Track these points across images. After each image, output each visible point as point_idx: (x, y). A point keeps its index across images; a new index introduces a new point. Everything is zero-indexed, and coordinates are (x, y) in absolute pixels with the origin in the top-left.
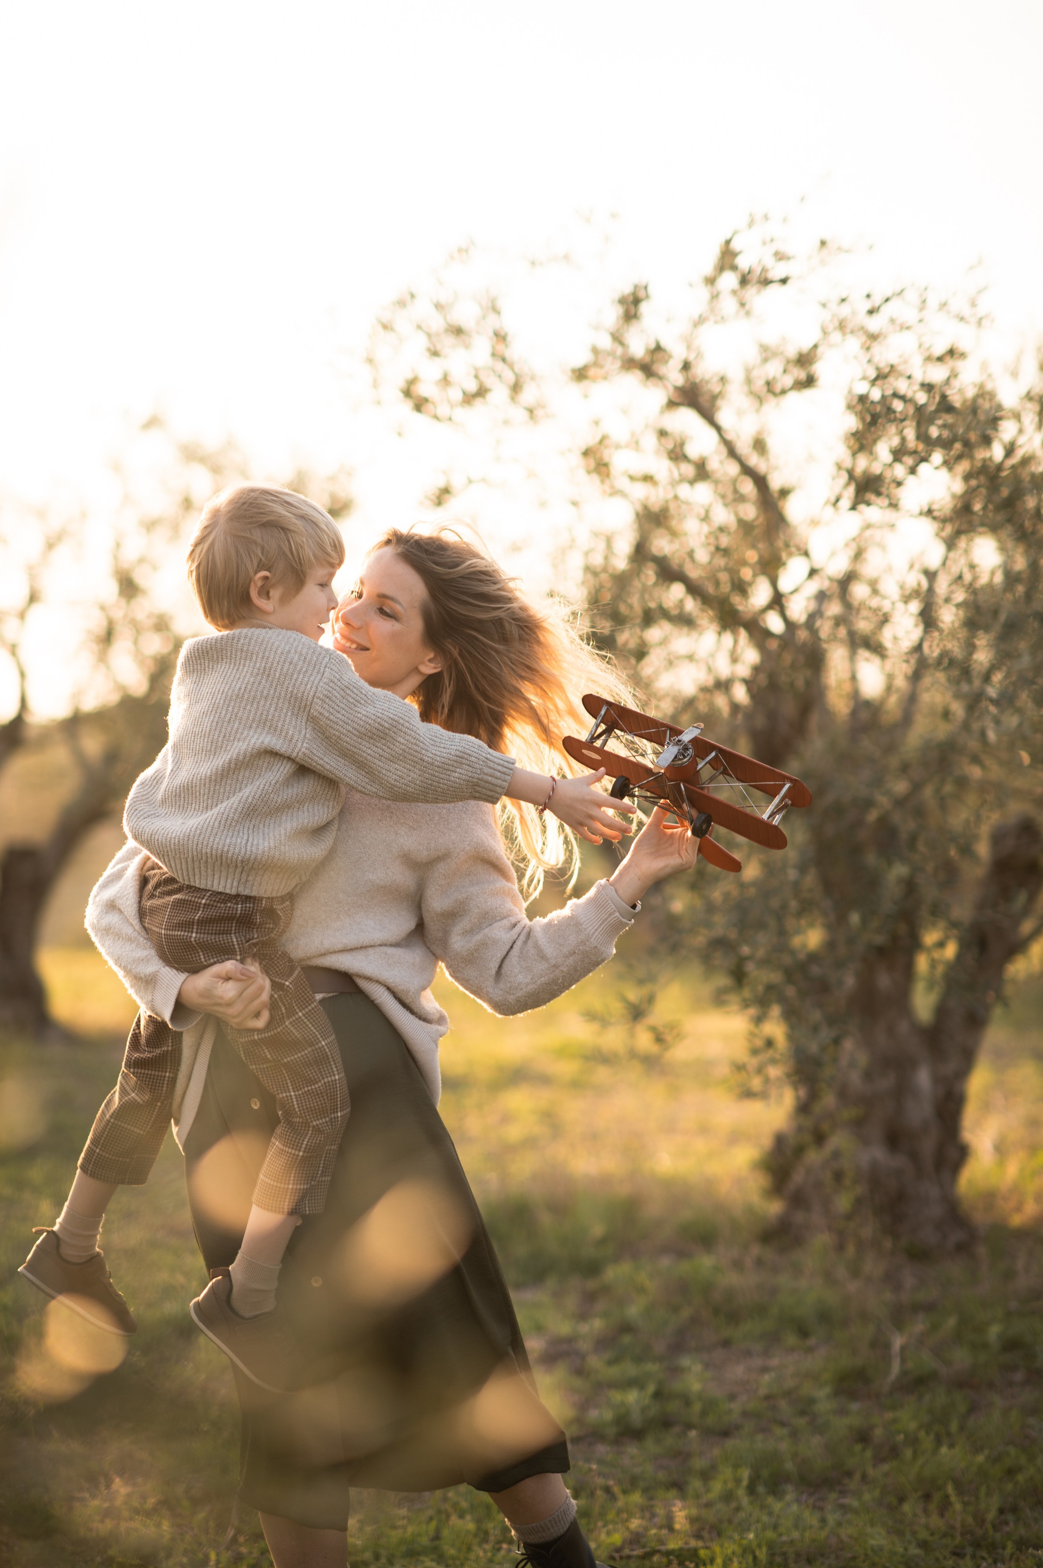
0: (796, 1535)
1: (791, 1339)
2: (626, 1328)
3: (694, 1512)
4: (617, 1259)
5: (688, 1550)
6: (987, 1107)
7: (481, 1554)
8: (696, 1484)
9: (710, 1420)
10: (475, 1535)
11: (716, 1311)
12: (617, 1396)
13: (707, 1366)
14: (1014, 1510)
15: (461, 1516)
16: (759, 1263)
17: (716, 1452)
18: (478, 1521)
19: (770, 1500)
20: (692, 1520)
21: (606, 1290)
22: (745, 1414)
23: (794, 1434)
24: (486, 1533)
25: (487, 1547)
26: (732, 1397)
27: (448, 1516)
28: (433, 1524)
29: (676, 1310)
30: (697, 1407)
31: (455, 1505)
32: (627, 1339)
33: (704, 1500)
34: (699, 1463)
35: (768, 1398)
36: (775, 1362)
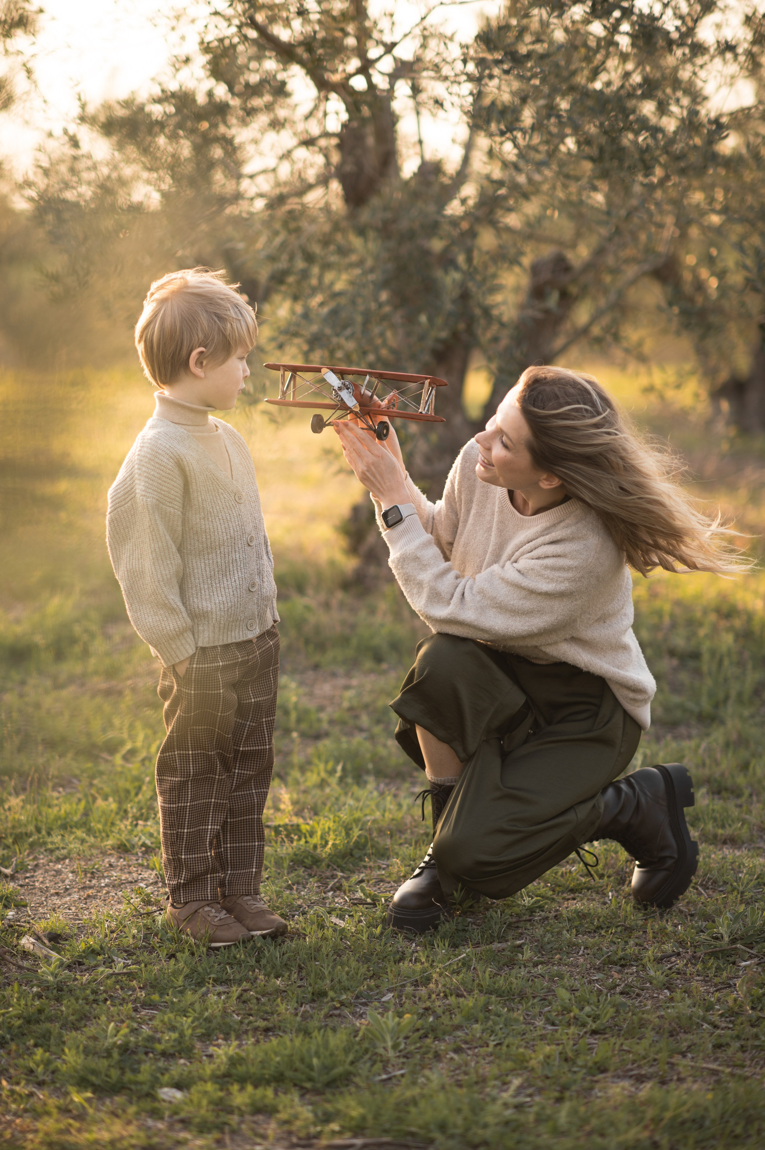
0: (378, 814)
1: (368, 664)
3: (295, 796)
5: (292, 826)
7: (122, 827)
8: (296, 774)
9: (304, 726)
10: (117, 813)
11: (307, 642)
13: (301, 684)
15: (106, 798)
16: (342, 605)
17: (310, 750)
18: (120, 802)
19: (355, 788)
20: (294, 803)
22: (332, 722)
23: (372, 738)
24: (126, 811)
25: (128, 823)
26: (321, 709)
27: (95, 799)
28: (83, 804)
30: (293, 716)
31: (99, 790)
33: (302, 787)
34: (297, 759)
35: (351, 709)
36: (354, 682)
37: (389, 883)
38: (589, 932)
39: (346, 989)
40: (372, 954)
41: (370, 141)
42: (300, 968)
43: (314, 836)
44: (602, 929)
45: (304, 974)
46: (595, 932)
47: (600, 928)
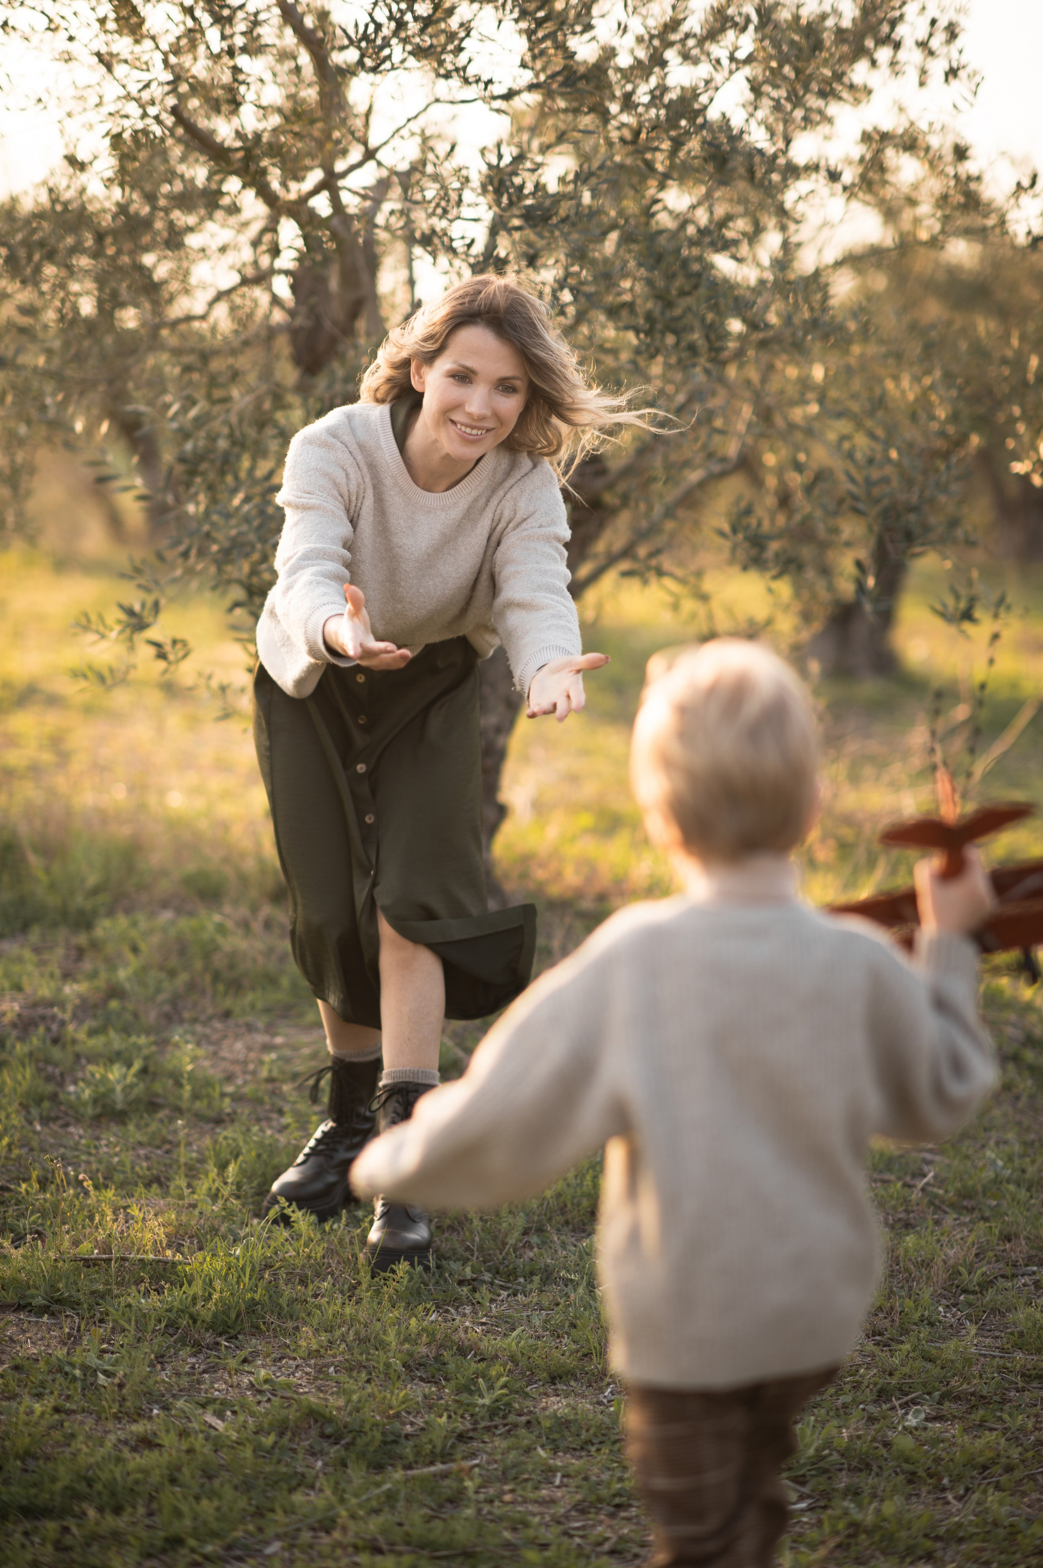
2: (115, 992)
4: (111, 913)
5: (164, 1264)
6: (526, 759)
8: (180, 1181)
9: (202, 1105)
11: (217, 977)
12: (96, 1071)
13: (201, 1041)
14: (540, 1230)
17: (206, 1141)
21: (95, 945)
22: (239, 1099)
26: (229, 1078)
29: (172, 973)
30: (188, 1089)
32: (114, 1004)
34: (184, 1155)
35: (270, 1080)
36: (279, 1040)
37: (295, 1359)
38: (574, 1449)
39: (215, 1535)
40: (257, 1478)
41: (334, 284)
42: (151, 1498)
43: (194, 1283)
44: (593, 1444)
45: (155, 1506)
46: (582, 1448)
47: (590, 1442)
